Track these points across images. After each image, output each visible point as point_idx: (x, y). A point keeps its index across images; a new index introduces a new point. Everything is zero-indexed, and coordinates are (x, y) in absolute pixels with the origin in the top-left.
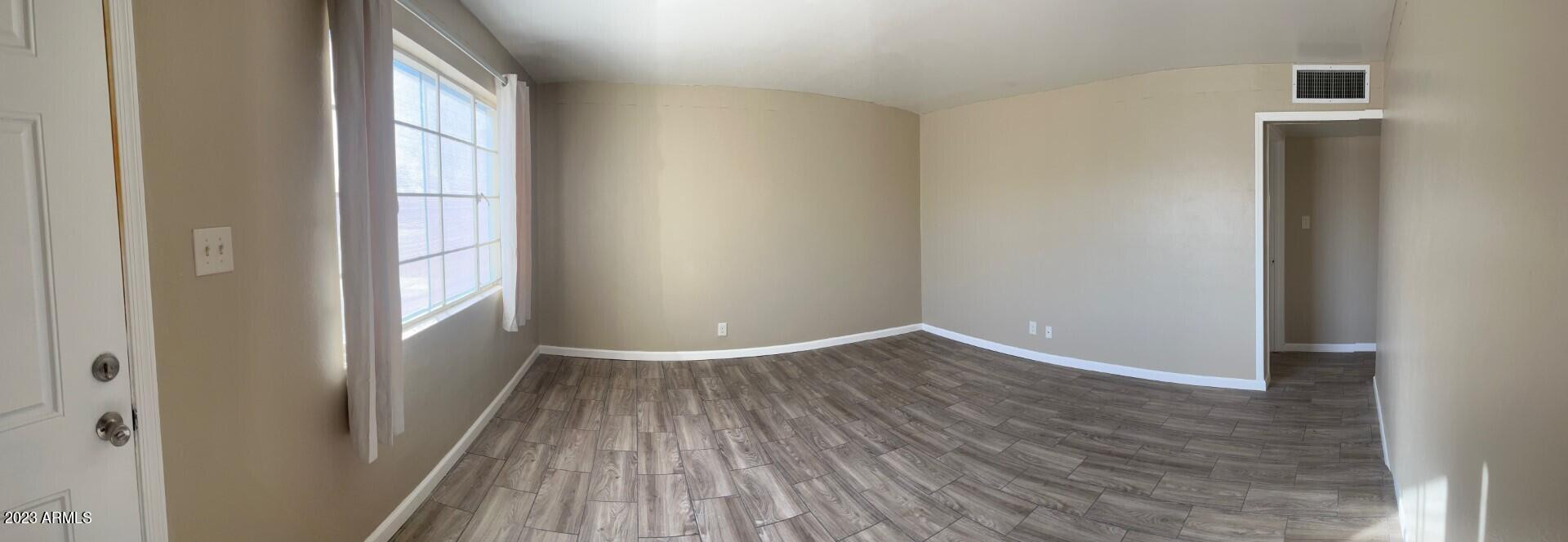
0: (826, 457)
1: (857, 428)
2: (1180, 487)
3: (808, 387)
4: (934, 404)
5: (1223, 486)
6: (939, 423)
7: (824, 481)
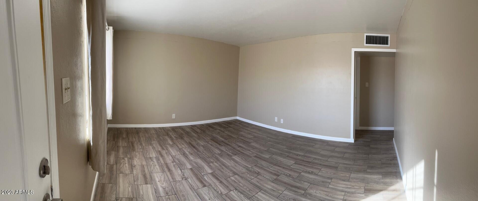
0: (216, 156)
1: (223, 148)
2: (327, 172)
3: (204, 136)
4: (245, 142)
5: (342, 173)
6: (248, 148)
7: (217, 163)
